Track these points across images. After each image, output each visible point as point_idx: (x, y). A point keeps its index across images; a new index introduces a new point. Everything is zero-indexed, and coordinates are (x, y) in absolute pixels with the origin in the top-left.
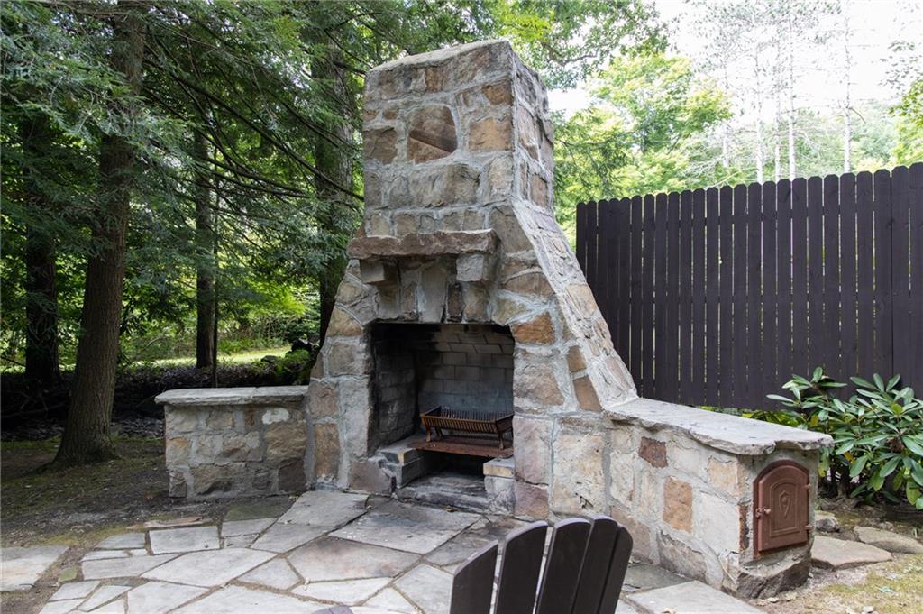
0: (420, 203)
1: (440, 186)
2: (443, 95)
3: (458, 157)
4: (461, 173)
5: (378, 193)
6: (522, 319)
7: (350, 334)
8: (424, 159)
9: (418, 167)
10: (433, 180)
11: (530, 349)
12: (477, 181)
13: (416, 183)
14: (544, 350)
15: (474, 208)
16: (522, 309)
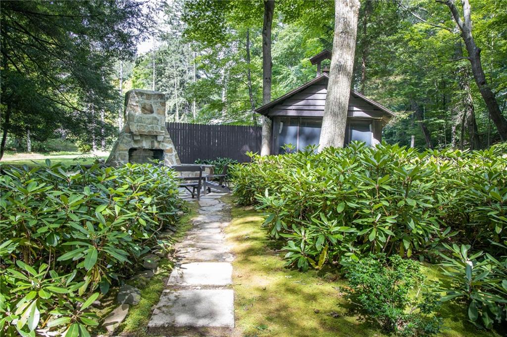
0: (145, 123)
1: (149, 121)
2: (150, 101)
3: (155, 115)
4: (155, 118)
5: (134, 119)
6: (167, 148)
7: (125, 150)
8: (146, 114)
9: (145, 115)
10: (148, 119)
11: (168, 154)
12: (158, 121)
13: (144, 119)
14: (171, 154)
15: (157, 126)
16: (167, 147)
